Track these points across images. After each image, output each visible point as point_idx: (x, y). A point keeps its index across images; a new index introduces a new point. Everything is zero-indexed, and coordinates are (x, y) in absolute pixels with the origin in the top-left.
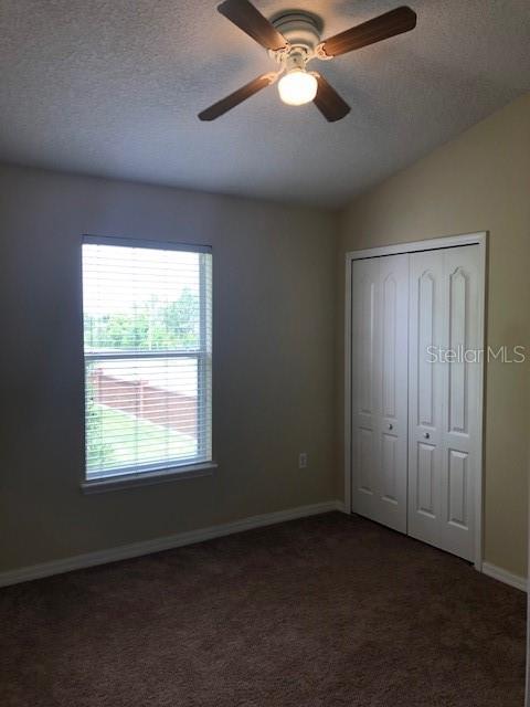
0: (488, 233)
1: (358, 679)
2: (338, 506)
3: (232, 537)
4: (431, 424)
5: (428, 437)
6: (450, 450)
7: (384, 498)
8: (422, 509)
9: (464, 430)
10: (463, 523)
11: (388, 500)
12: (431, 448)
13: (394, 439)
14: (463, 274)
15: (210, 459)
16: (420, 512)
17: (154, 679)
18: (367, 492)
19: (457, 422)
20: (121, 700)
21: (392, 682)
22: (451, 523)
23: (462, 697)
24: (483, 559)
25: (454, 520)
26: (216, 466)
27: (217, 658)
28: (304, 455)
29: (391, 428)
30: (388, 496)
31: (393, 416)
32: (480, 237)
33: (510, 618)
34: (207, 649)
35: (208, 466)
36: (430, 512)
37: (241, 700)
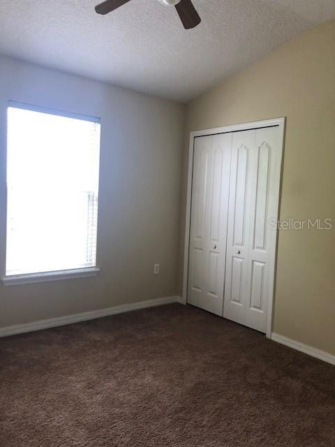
0: (286, 118)
1: (194, 405)
2: (178, 299)
3: (107, 318)
4: (242, 245)
5: (239, 253)
6: (253, 261)
7: (209, 294)
8: (234, 300)
9: (263, 248)
10: (259, 308)
11: (212, 295)
12: (241, 260)
13: (216, 255)
14: (267, 146)
15: (94, 265)
16: (232, 302)
17: (51, 408)
18: (197, 290)
19: (259, 243)
20: (27, 422)
21: (217, 406)
22: (252, 308)
23: (263, 415)
24: (272, 331)
25: (254, 307)
26: (98, 270)
27: (98, 393)
28: (158, 265)
29: (215, 247)
30: (211, 292)
31: (217, 240)
32: (280, 121)
33: (291, 366)
34: (89, 388)
35: (93, 269)
36: (238, 301)
37: (114, 421)
